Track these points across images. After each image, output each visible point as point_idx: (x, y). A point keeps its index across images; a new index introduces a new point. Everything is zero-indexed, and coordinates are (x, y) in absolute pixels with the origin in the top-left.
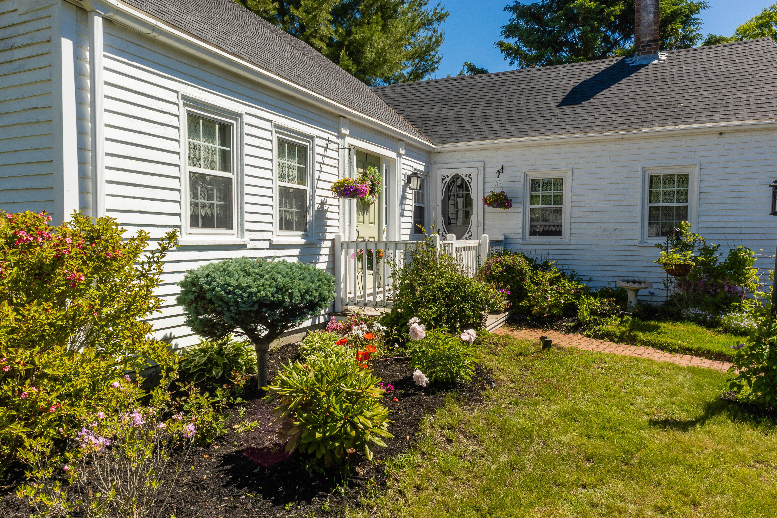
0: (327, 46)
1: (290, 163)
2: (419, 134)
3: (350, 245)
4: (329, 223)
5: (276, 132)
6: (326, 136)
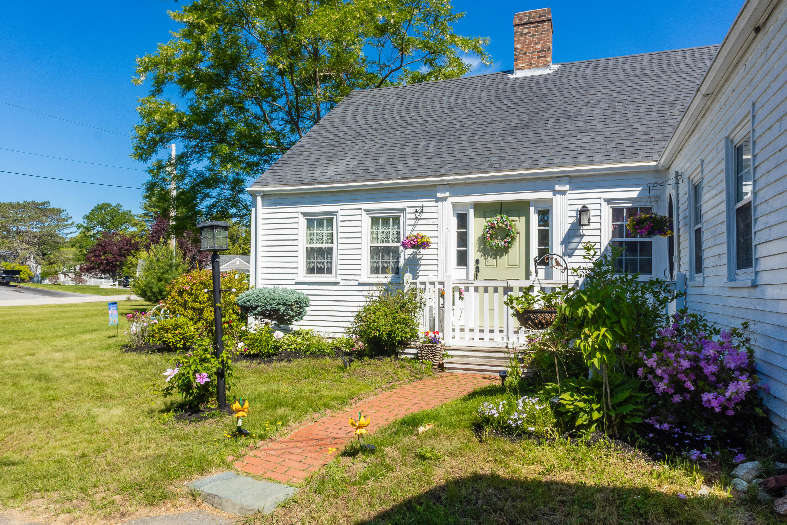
4: (423, 267)
6: (420, 204)
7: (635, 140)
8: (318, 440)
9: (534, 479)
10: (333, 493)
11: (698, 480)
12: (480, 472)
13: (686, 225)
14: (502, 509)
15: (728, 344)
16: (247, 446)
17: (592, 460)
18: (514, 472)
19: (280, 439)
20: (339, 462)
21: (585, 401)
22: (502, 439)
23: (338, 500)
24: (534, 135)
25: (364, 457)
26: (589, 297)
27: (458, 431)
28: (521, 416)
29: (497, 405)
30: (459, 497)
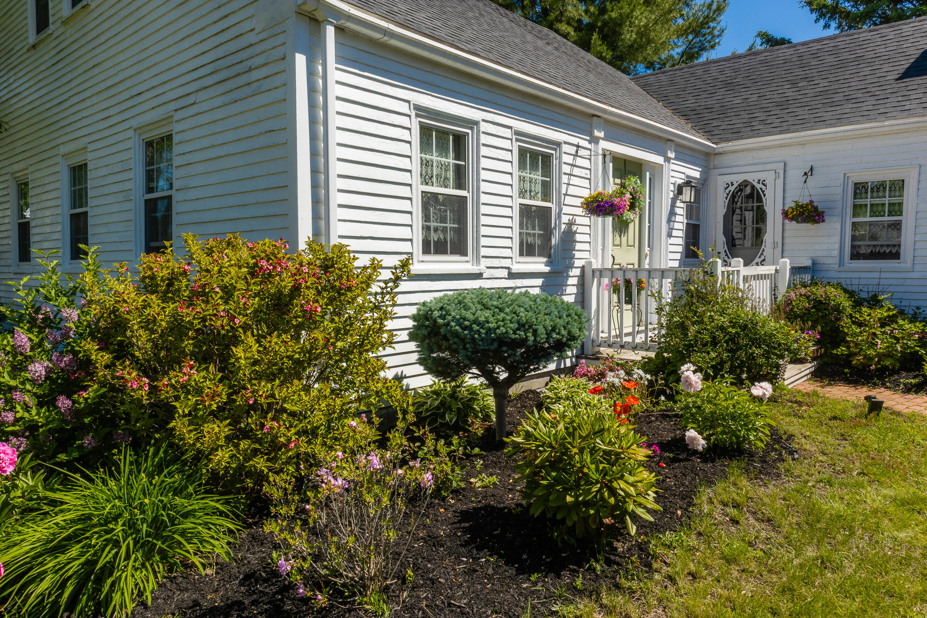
0: (575, 31)
1: (532, 176)
2: (693, 132)
3: (603, 273)
4: (578, 246)
5: (517, 140)
6: (575, 141)
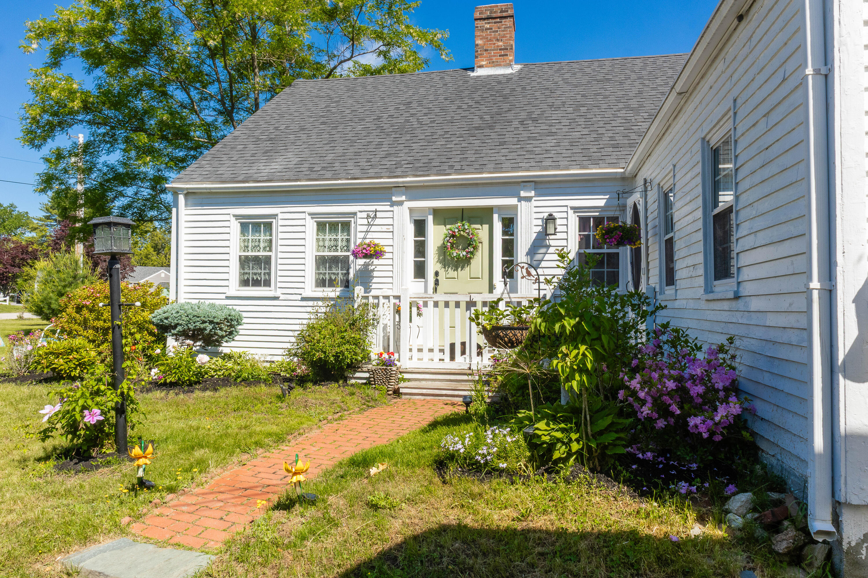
4: (377, 280)
6: (373, 208)
7: (601, 146)
8: (246, 489)
9: (508, 528)
10: (260, 560)
11: (689, 518)
12: (445, 522)
13: (656, 235)
14: (471, 569)
15: (715, 362)
16: (150, 502)
17: (572, 500)
18: (484, 519)
19: (197, 490)
20: (270, 518)
21: (563, 430)
22: (470, 478)
23: (266, 571)
24: (497, 137)
25: (302, 510)
26: (567, 310)
27: (418, 471)
28: (490, 451)
29: (463, 438)
30: (420, 555)
